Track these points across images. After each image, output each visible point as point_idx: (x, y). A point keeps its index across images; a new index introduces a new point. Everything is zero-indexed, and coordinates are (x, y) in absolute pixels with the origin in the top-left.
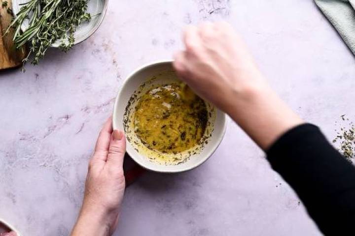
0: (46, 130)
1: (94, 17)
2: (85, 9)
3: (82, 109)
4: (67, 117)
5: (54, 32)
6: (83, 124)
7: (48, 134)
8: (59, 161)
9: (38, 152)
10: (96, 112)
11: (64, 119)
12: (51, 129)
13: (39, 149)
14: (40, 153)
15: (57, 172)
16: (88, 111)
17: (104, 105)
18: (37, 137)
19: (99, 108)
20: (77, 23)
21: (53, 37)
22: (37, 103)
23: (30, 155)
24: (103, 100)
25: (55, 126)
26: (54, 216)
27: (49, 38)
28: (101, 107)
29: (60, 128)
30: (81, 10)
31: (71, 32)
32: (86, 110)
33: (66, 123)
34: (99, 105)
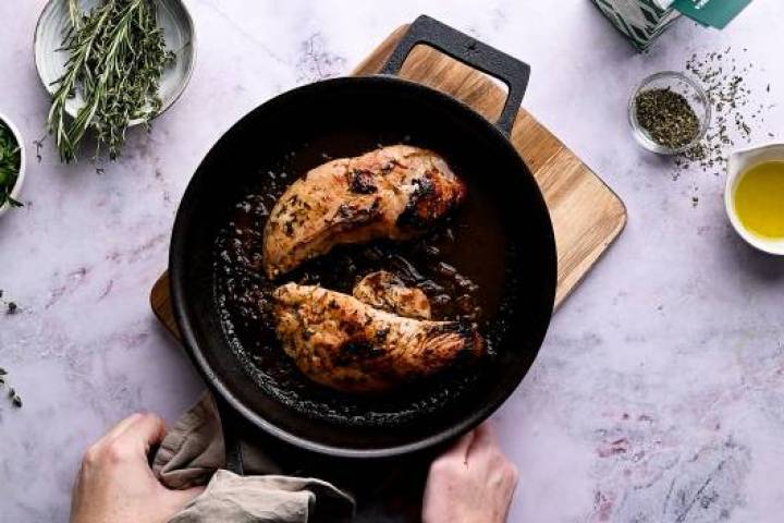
0: (50, 295)
1: (182, 52)
2: (163, 44)
3: (108, 257)
4: (84, 272)
5: (126, 98)
6: (111, 282)
7: (52, 303)
8: (75, 346)
9: (38, 333)
10: (131, 261)
11: (77, 276)
12: (58, 293)
13: (40, 328)
14: (41, 335)
15: (71, 365)
16: (118, 258)
17: (144, 248)
18: (34, 309)
19: (136, 253)
20: (157, 74)
21: (128, 107)
22: (32, 250)
23: (24, 338)
24: (143, 240)
25: (64, 289)
26: (69, 441)
27: (121, 110)
28: (139, 250)
29: (71, 292)
30: (157, 48)
31: (152, 90)
32: (114, 258)
33: (82, 281)
34: (136, 248)
